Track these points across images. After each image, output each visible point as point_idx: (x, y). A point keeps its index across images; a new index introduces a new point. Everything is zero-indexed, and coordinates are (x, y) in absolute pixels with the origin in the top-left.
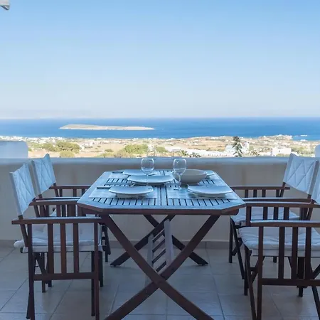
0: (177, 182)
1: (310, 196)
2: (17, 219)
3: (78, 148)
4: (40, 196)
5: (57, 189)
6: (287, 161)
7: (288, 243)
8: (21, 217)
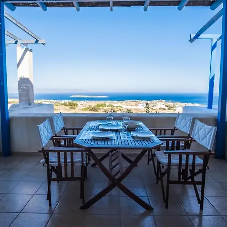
0: (124, 128)
1: (189, 135)
2: (41, 150)
3: (77, 105)
4: (56, 134)
5: (65, 130)
6: (177, 116)
7: (184, 162)
8: (43, 149)
